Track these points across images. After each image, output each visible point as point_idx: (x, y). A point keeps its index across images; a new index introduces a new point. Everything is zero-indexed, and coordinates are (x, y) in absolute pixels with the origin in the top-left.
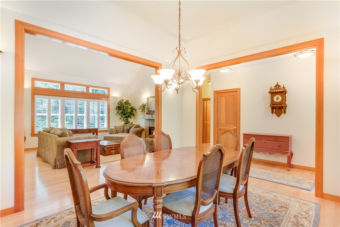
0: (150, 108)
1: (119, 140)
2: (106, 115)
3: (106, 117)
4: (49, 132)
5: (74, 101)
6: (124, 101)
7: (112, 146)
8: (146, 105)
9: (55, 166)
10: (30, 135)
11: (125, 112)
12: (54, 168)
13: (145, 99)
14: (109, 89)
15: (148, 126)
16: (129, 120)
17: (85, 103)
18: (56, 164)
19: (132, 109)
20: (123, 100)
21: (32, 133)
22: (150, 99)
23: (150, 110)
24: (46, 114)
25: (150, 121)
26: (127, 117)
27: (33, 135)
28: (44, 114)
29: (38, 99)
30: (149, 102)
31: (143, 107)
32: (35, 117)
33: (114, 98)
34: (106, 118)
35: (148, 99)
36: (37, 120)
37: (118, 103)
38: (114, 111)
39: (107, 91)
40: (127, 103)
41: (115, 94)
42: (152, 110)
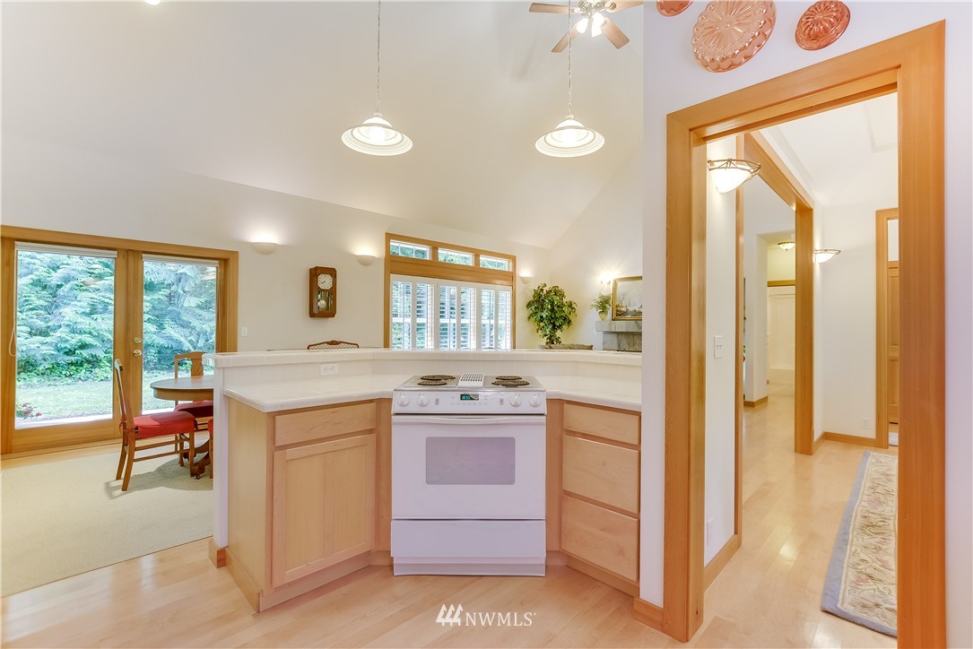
0: (624, 304)
3: (508, 326)
6: (548, 288)
8: (612, 297)
14: (513, 259)
16: (558, 333)
19: (571, 307)
20: (545, 285)
22: (619, 284)
23: (624, 309)
24: (409, 320)
26: (554, 328)
28: (406, 321)
29: (395, 282)
30: (619, 291)
31: (603, 304)
33: (525, 280)
35: (615, 283)
36: (393, 331)
37: (535, 292)
38: (523, 313)
39: (511, 263)
40: (557, 292)
41: (525, 272)
42: (631, 309)
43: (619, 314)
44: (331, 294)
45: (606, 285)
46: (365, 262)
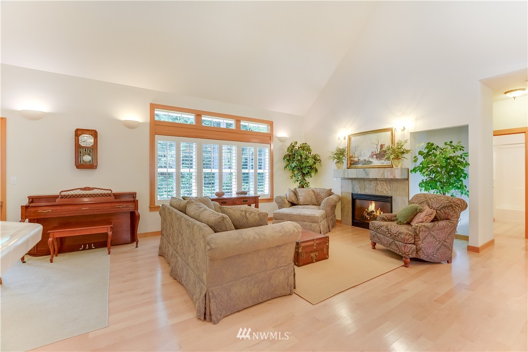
0: (356, 155)
1: (305, 221)
2: (266, 171)
3: (267, 174)
4: (184, 210)
5: (217, 146)
6: (298, 145)
7: (312, 243)
8: (347, 150)
9: (205, 314)
10: (148, 209)
11: (304, 165)
12: (202, 317)
13: (342, 139)
14: (271, 124)
15: (351, 191)
16: (308, 179)
17: (234, 149)
18: (208, 308)
19: (316, 159)
20: (296, 143)
21: (150, 205)
22: (353, 139)
23: (356, 159)
24: (173, 170)
25: (356, 183)
26: (304, 175)
27: (153, 207)
28: (170, 170)
29: (160, 141)
30: (353, 145)
31: (340, 155)
32: (156, 174)
33: (281, 140)
34: (267, 177)
35: (350, 139)
36: (158, 179)
37: (288, 148)
38: (280, 164)
39: (269, 127)
40: (305, 147)
41: (282, 133)
42: (362, 159)
43: (352, 164)
44: (93, 150)
45: (343, 140)
46: (131, 126)
